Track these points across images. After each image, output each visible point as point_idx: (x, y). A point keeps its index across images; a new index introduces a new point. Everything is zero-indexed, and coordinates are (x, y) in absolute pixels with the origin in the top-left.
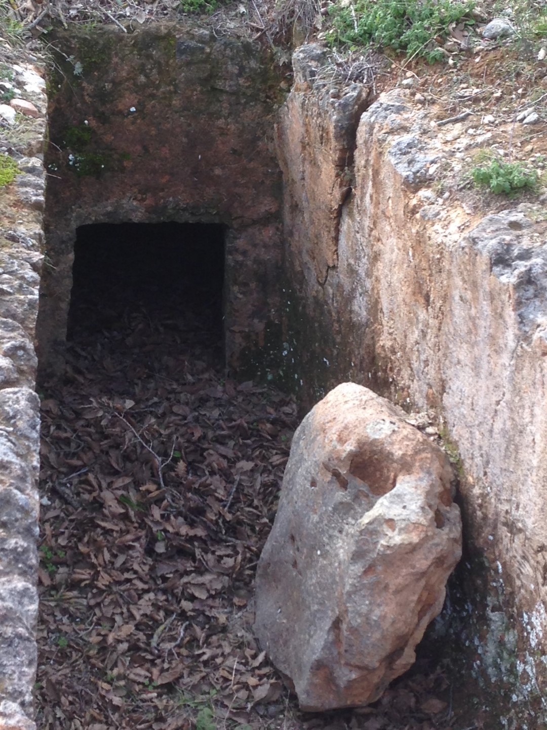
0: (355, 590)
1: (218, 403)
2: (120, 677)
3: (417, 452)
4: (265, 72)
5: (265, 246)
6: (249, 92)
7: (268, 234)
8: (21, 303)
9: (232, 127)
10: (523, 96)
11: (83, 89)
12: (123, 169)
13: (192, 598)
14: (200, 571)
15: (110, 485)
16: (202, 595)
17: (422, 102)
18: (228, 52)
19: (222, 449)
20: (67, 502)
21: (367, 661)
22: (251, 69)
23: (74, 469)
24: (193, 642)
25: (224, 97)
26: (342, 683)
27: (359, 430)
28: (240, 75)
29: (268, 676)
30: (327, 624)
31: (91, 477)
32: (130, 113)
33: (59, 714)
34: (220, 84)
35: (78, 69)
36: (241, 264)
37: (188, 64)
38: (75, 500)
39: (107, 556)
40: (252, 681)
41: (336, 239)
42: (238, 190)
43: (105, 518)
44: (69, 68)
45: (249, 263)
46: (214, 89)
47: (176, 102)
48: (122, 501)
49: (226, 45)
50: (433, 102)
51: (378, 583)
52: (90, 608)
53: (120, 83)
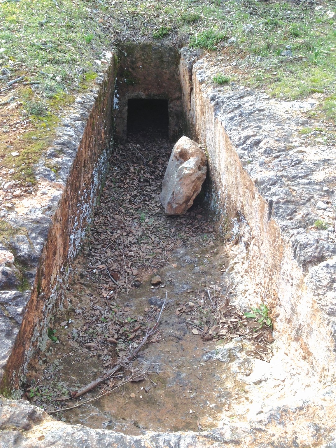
0: (177, 184)
1: (165, 148)
2: (125, 207)
3: (195, 152)
4: (176, 55)
5: (178, 106)
6: (172, 62)
7: (178, 103)
8: (89, 105)
9: (168, 72)
10: (234, 58)
11: (127, 60)
12: (139, 83)
13: (147, 191)
14: (150, 185)
15: (133, 166)
16: (149, 190)
17: (208, 61)
18: (166, 50)
19: (163, 159)
20: (122, 169)
21: (179, 202)
22: (172, 55)
23: (124, 161)
24: (145, 201)
25: (165, 63)
26: (174, 208)
27: (182, 146)
28: (169, 57)
29: (160, 208)
30: (171, 193)
31: (128, 163)
32: (140, 67)
33: (109, 212)
34: (164, 59)
35: (126, 54)
36: (171, 111)
37: (155, 53)
38: (123, 169)
39: (128, 181)
40: (156, 209)
41: (190, 102)
42: (170, 90)
43: (130, 173)
44: (124, 54)
45: (174, 111)
46: (162, 61)
47: (152, 64)
48: (135, 169)
49: (165, 48)
50: (211, 61)
51: (182, 183)
52: (122, 192)
53: (137, 59)
